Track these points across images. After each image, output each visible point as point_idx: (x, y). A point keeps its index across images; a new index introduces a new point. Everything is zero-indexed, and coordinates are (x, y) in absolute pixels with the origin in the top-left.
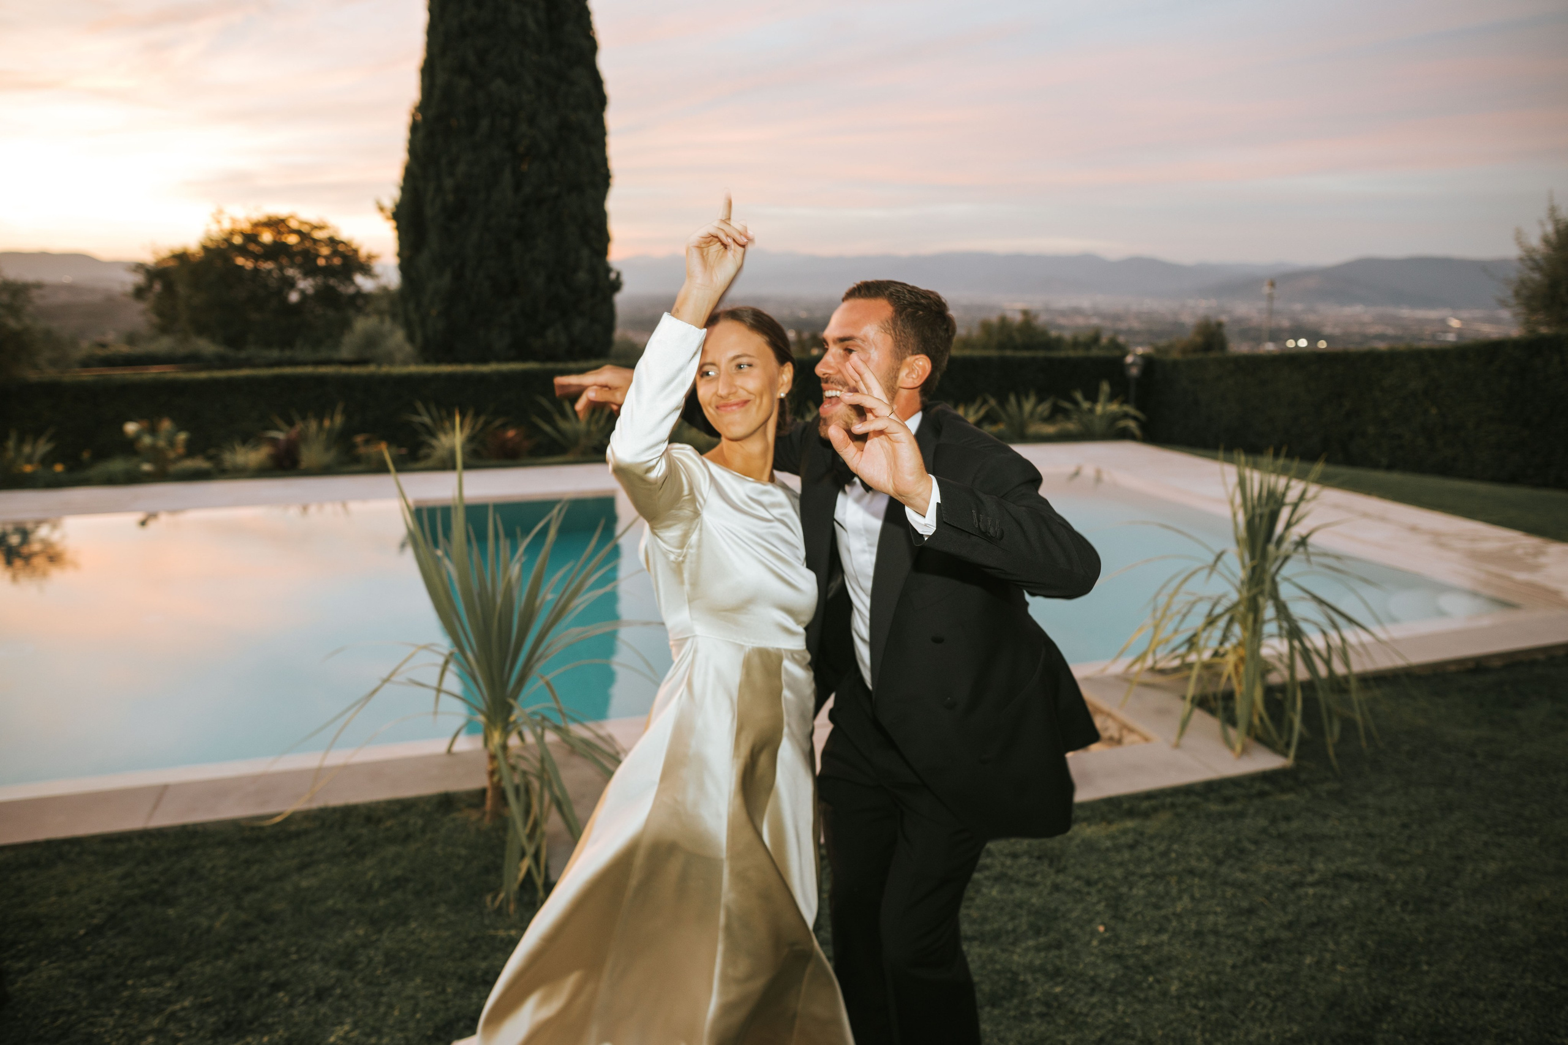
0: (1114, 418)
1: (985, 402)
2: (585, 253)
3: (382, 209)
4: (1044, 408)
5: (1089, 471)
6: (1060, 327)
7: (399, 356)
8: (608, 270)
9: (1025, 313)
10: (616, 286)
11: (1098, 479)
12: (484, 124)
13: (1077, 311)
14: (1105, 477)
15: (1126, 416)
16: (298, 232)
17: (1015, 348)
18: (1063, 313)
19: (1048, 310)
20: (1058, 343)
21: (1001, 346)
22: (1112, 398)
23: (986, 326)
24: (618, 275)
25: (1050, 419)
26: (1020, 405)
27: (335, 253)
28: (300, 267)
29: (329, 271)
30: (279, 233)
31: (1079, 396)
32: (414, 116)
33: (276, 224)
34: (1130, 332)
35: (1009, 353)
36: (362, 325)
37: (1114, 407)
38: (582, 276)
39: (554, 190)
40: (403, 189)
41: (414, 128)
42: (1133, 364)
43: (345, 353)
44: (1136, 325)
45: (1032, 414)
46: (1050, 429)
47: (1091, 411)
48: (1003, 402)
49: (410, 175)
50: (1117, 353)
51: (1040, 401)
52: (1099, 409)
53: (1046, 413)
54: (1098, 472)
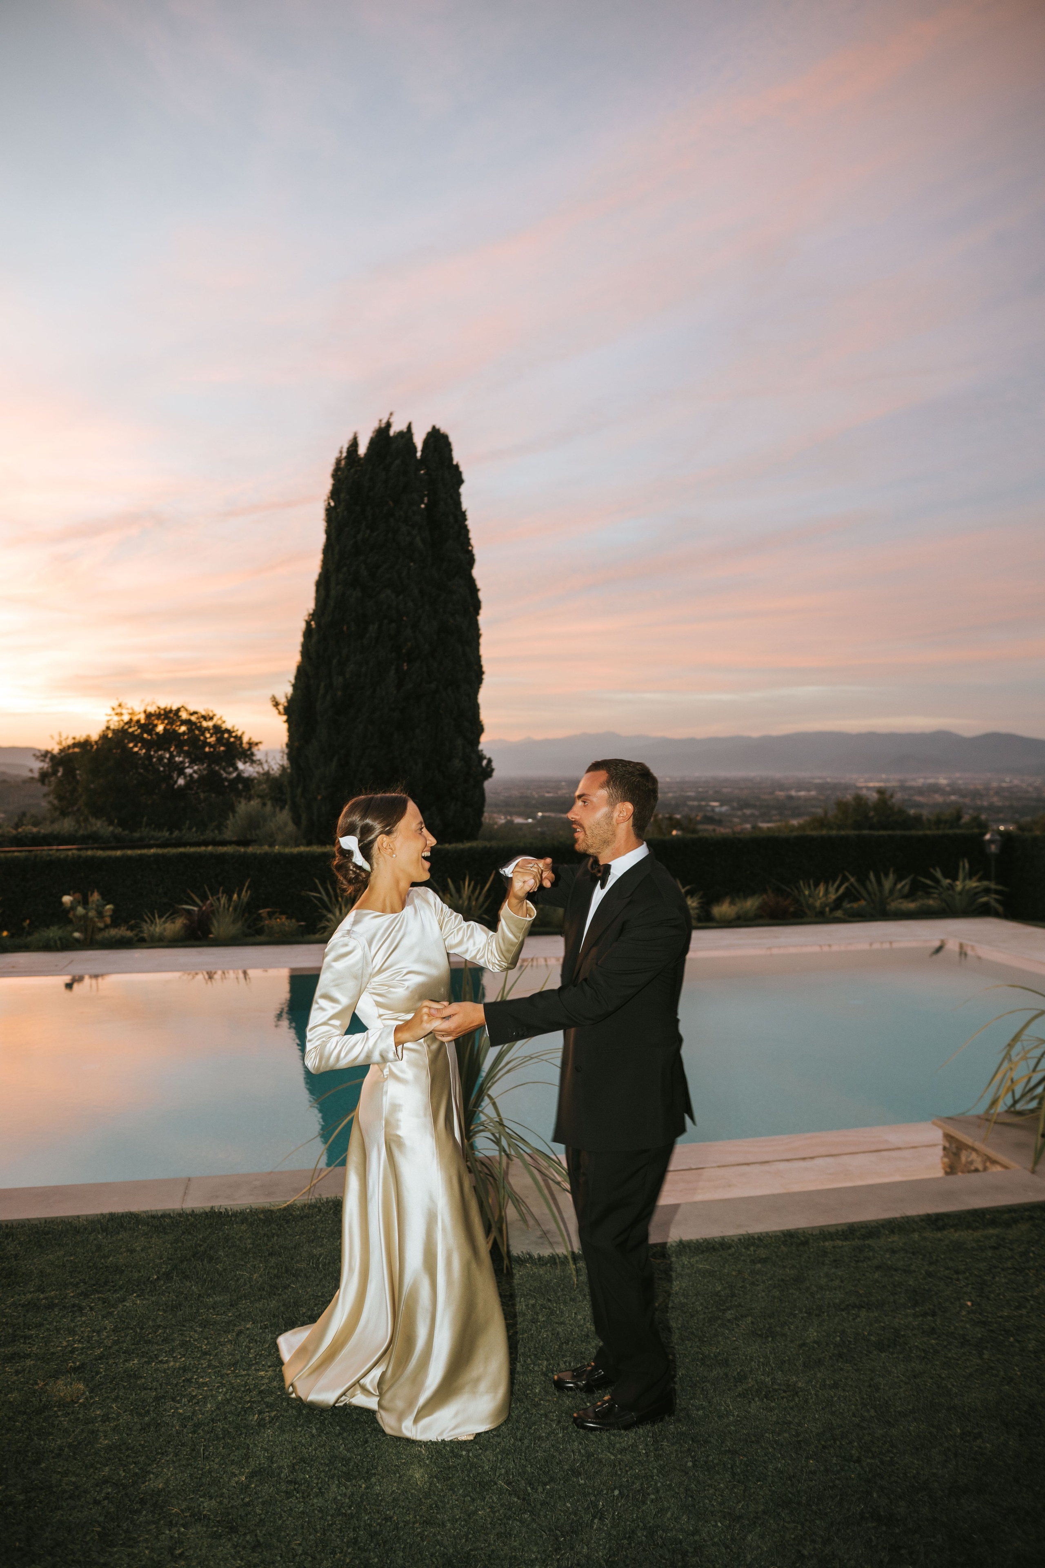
0: (976, 894)
1: (845, 879)
2: (459, 742)
3: (276, 705)
4: (904, 885)
5: (952, 946)
6: (919, 805)
7: (280, 837)
8: (481, 757)
9: (881, 791)
10: (488, 772)
11: (963, 953)
12: (373, 628)
13: (935, 789)
14: (970, 952)
15: (987, 891)
16: (187, 722)
17: (872, 827)
18: (920, 791)
19: (903, 788)
20: (917, 820)
21: (858, 826)
22: (971, 875)
23: (842, 806)
24: (490, 761)
25: (910, 896)
26: (880, 883)
27: (220, 741)
28: (187, 754)
29: (213, 758)
30: (171, 723)
31: (938, 874)
32: (308, 623)
33: (170, 715)
34: (991, 808)
35: (865, 832)
36: (244, 807)
37: (973, 884)
38: (457, 763)
39: (433, 686)
40: (295, 686)
41: (308, 633)
42: (991, 841)
43: (228, 835)
44: (996, 801)
45: (891, 891)
46: (912, 906)
47: (951, 887)
48: (862, 880)
49: (302, 673)
50: (976, 831)
51: (899, 879)
52: (959, 885)
53: (907, 888)
54: (961, 946)
